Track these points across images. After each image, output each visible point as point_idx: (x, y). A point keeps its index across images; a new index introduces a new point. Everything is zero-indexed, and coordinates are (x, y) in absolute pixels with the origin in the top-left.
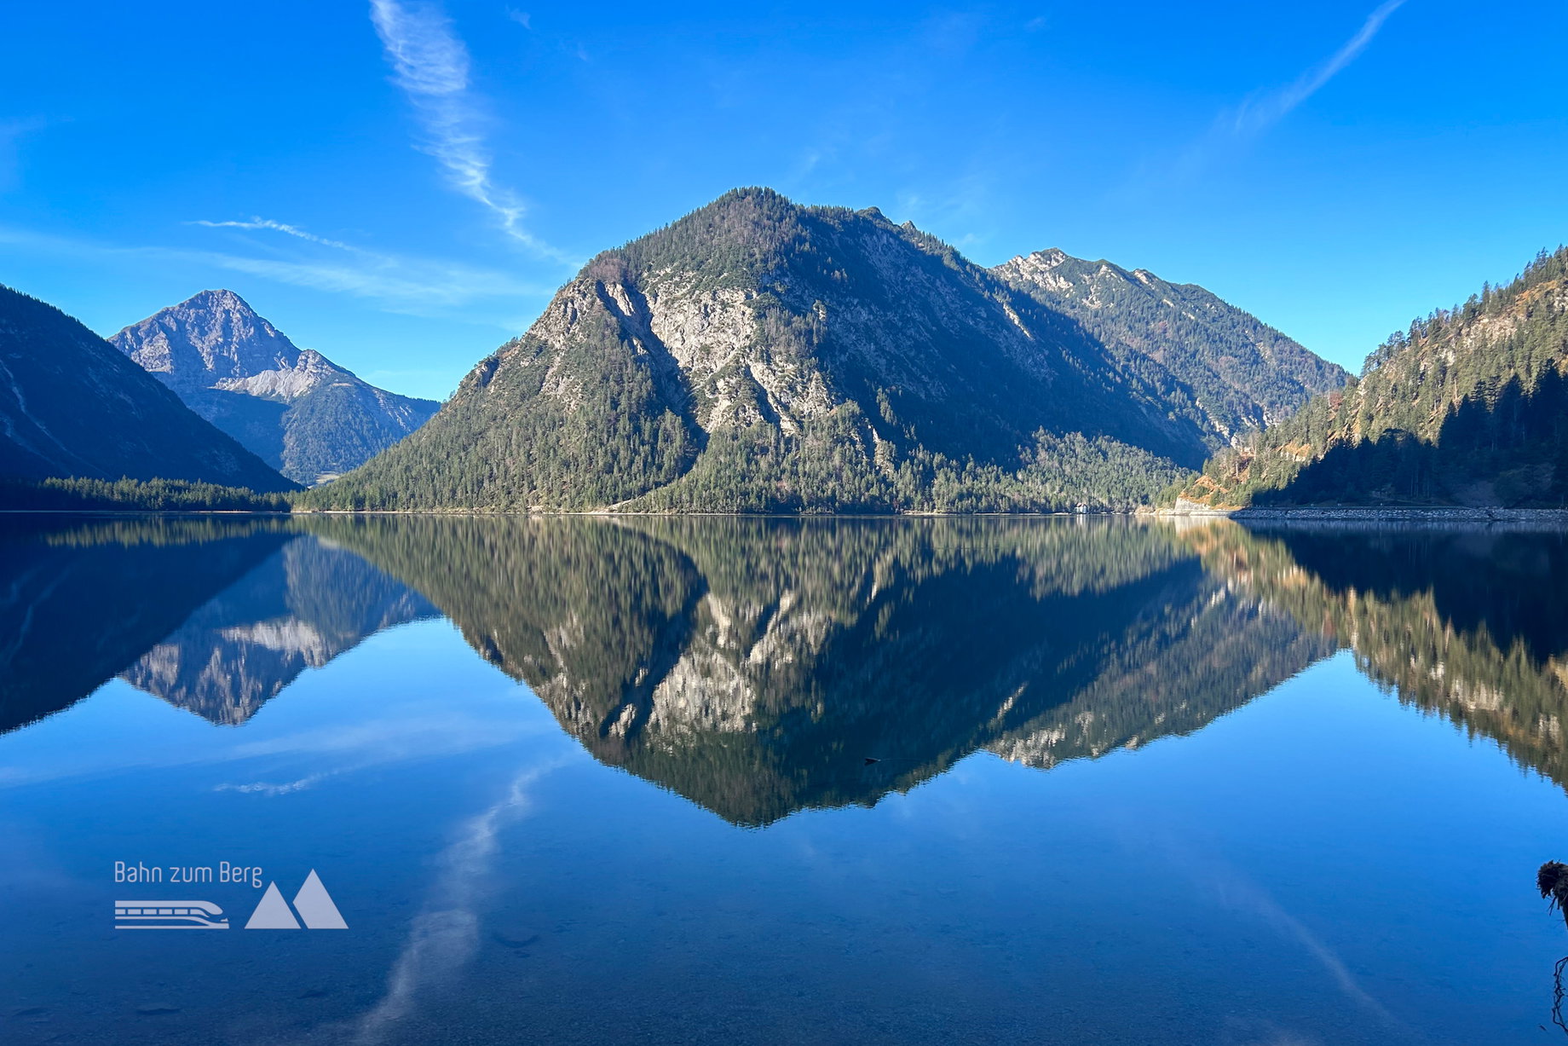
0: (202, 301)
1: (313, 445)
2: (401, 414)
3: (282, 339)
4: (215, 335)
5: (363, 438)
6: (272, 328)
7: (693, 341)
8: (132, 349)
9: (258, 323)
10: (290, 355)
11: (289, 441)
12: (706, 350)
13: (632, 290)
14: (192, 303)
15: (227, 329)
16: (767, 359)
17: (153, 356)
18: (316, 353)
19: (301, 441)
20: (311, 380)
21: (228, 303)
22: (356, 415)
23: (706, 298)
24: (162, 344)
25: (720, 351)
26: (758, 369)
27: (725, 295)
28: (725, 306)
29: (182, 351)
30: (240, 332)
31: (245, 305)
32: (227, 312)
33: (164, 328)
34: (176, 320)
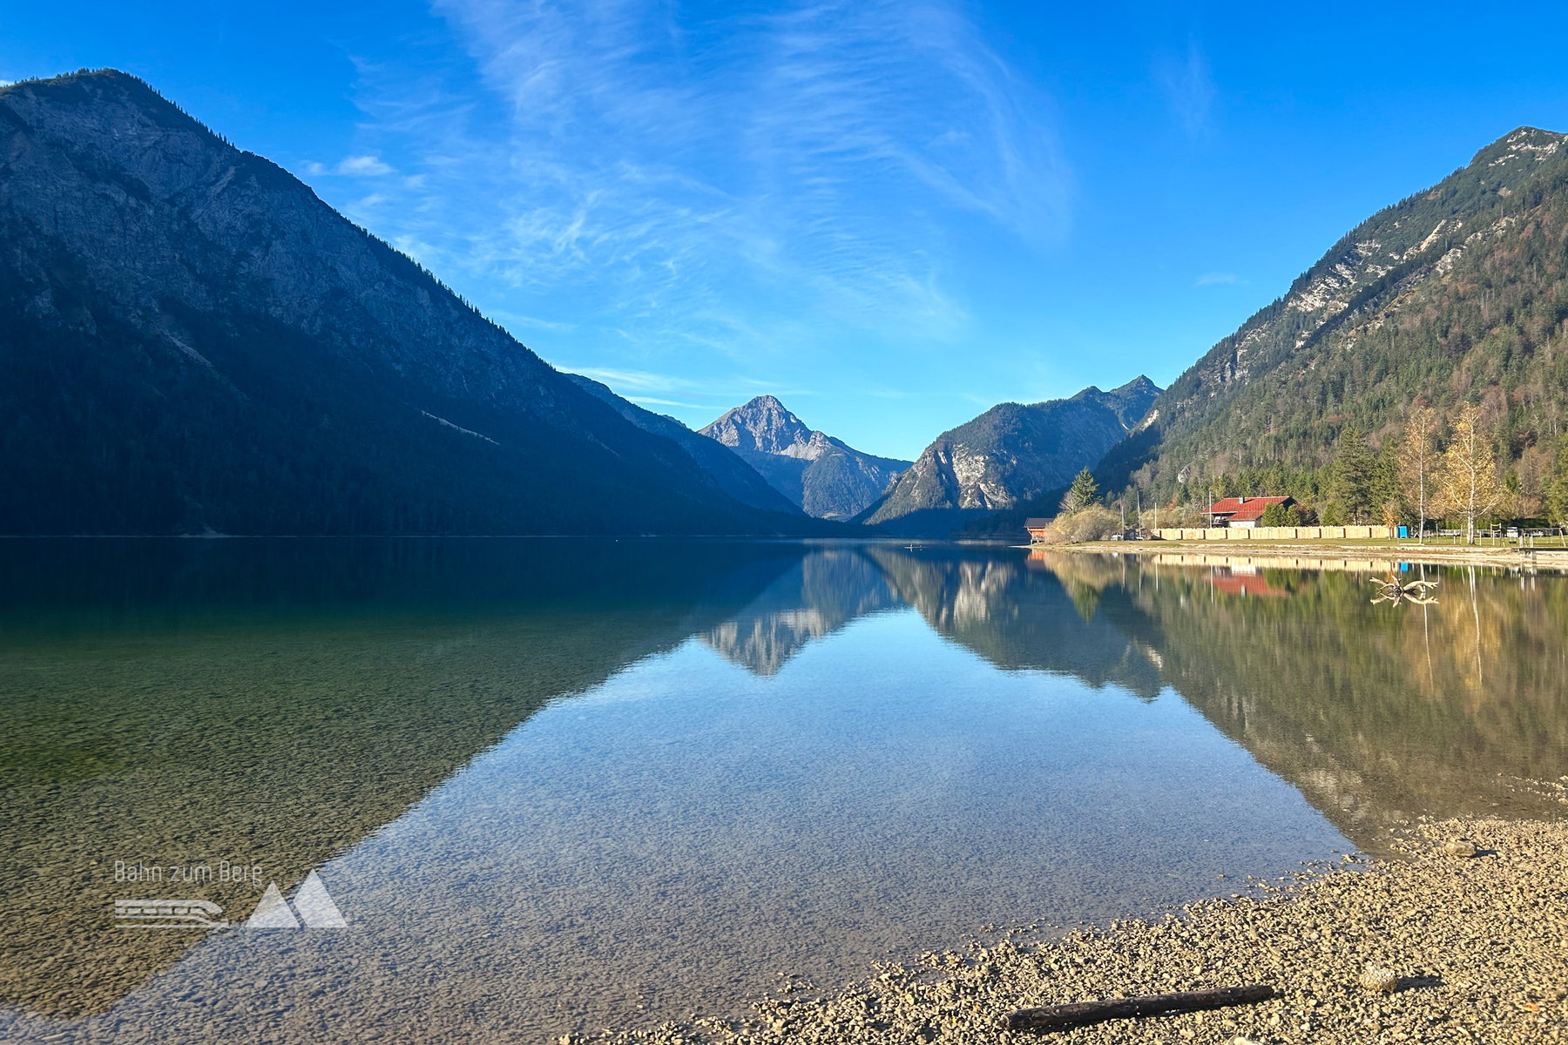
0: (754, 404)
1: (820, 494)
2: (873, 473)
3: (800, 424)
4: (763, 424)
5: (849, 490)
6: (795, 418)
7: (964, 474)
8: (717, 436)
9: (786, 415)
10: (807, 435)
11: (807, 493)
12: (968, 478)
13: (948, 455)
14: (750, 406)
15: (769, 421)
16: (986, 482)
17: (729, 438)
18: (821, 434)
19: (813, 492)
20: (819, 451)
21: (770, 404)
22: (845, 474)
23: (970, 459)
24: (734, 433)
25: (972, 478)
26: (982, 486)
27: (976, 458)
28: (976, 461)
29: (745, 436)
30: (777, 422)
31: (779, 404)
32: (769, 409)
33: (735, 422)
34: (741, 417)
